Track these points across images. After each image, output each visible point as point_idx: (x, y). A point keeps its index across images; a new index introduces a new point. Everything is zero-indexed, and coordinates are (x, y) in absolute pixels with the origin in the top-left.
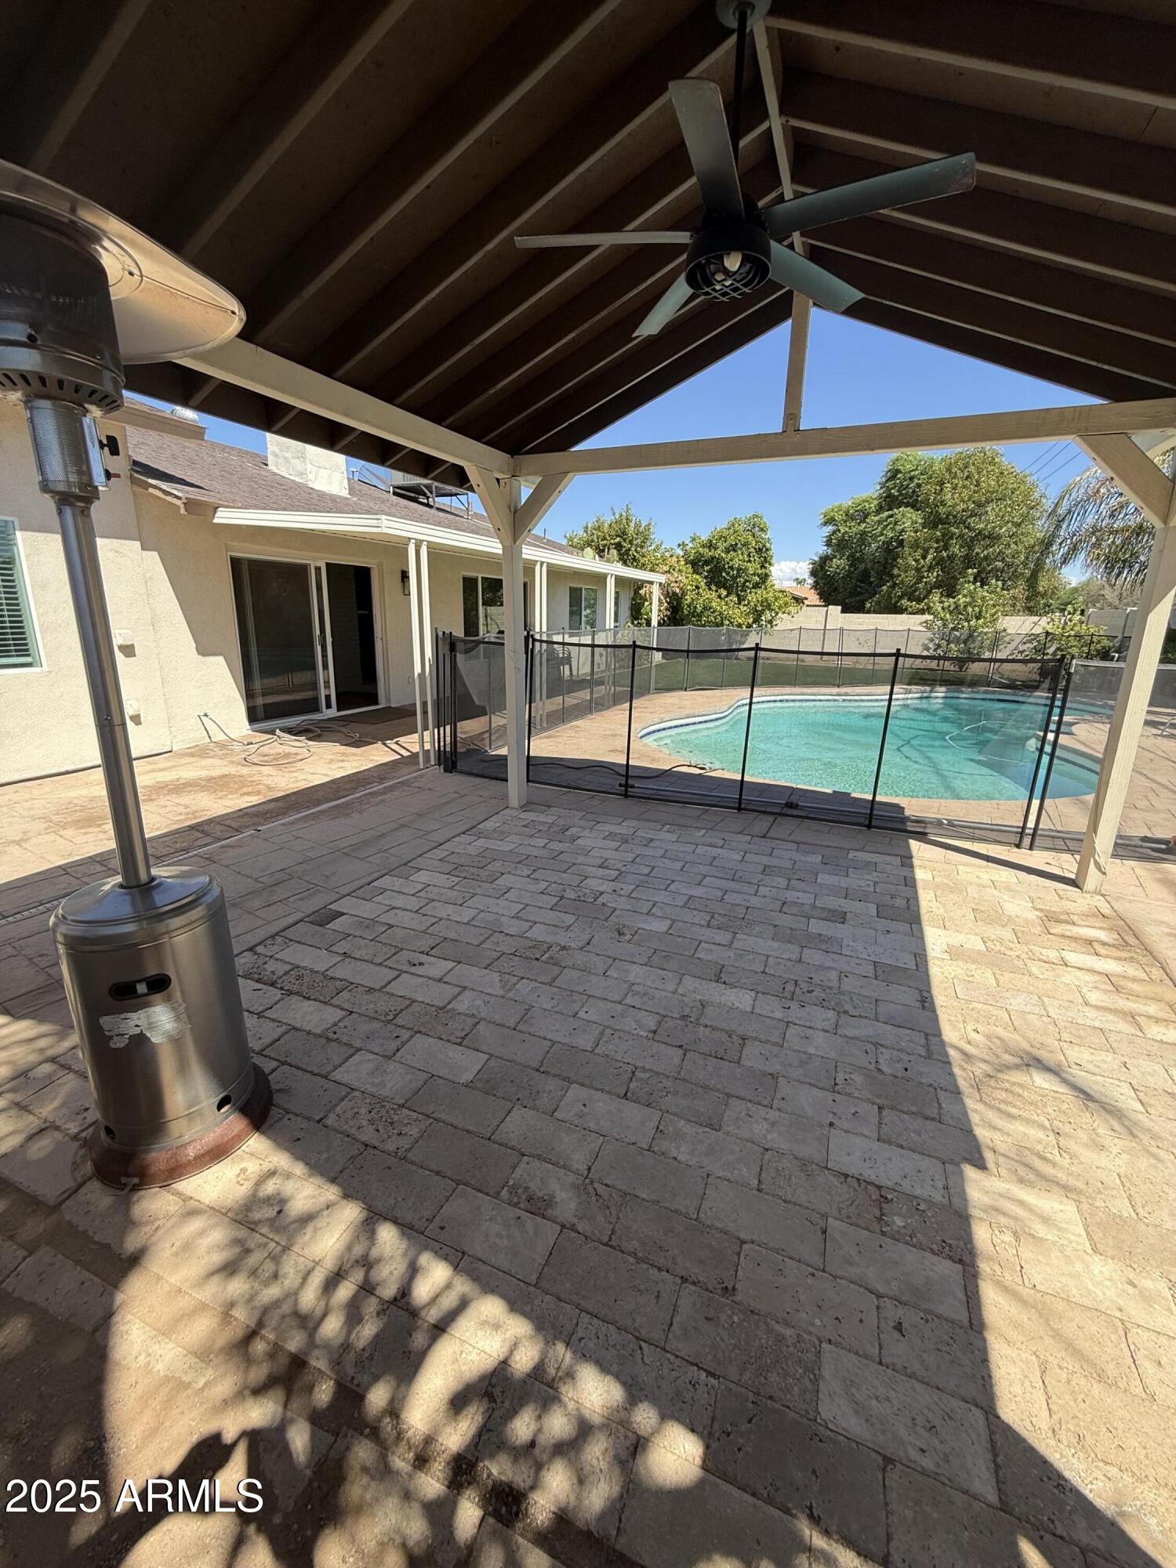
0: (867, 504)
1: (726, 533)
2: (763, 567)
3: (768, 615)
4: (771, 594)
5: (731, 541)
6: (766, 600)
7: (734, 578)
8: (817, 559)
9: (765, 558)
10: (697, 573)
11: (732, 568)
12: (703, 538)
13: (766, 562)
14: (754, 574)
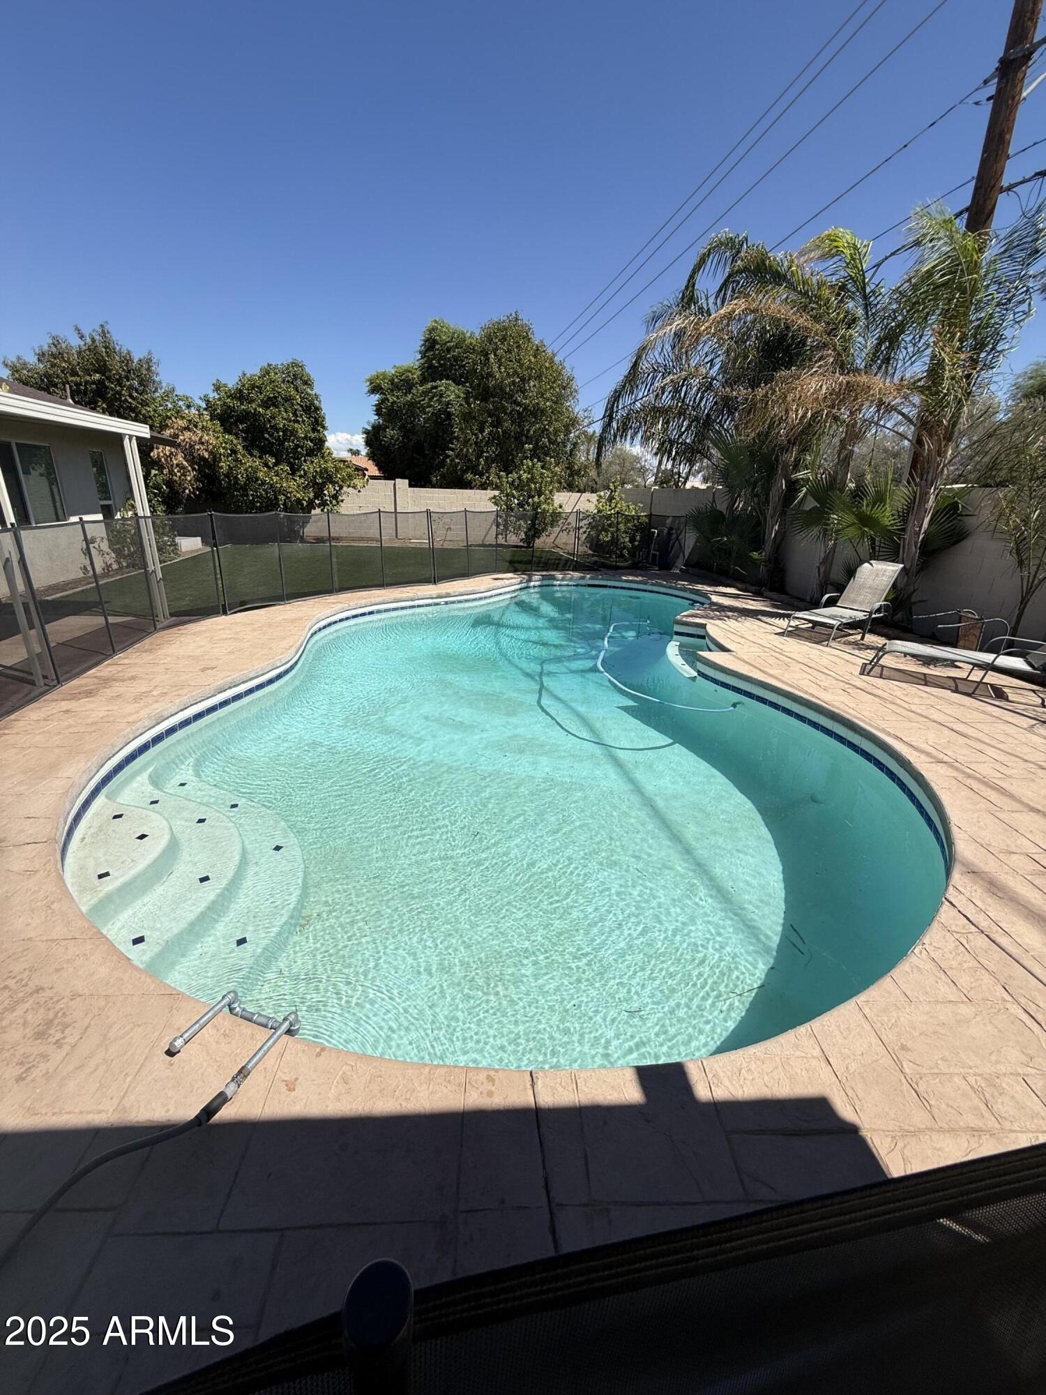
0: (410, 374)
1: (259, 383)
2: (314, 430)
3: (330, 490)
4: (330, 464)
5: (268, 392)
6: (326, 469)
7: (281, 443)
8: (369, 428)
9: (316, 420)
10: (230, 433)
11: (275, 428)
12: (230, 386)
13: (318, 423)
14: (306, 438)
